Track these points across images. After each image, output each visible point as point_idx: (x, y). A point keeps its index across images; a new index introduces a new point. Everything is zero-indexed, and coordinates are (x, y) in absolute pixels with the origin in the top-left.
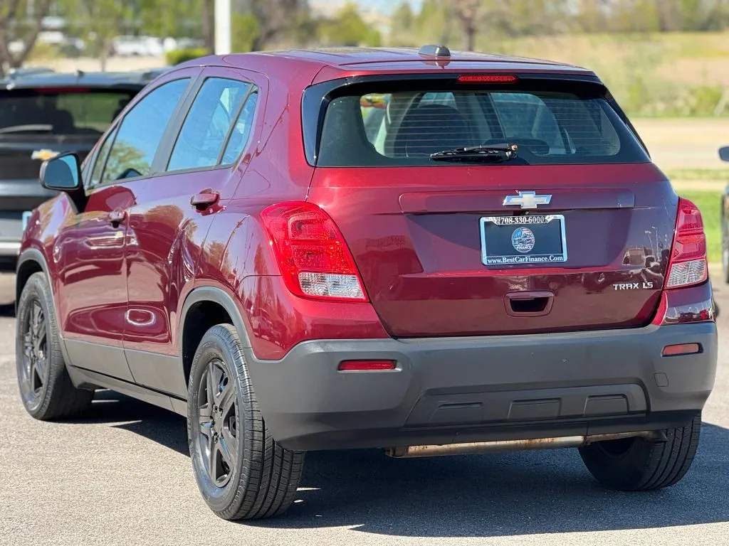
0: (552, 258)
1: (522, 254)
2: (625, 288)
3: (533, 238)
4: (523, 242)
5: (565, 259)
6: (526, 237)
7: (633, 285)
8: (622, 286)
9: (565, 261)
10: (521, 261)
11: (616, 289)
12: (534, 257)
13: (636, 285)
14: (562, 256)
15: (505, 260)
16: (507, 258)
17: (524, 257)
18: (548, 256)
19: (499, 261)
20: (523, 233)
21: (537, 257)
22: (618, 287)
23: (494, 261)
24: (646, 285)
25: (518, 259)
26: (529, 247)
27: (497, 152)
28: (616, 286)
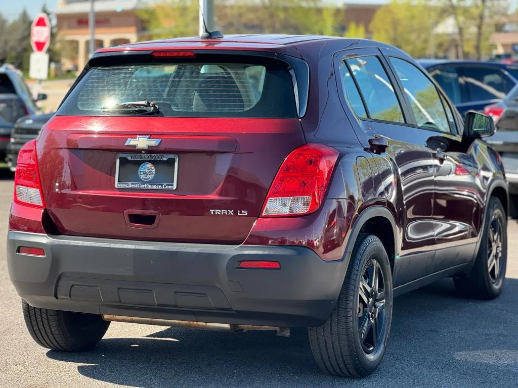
0: (165, 186)
1: (143, 182)
2: (221, 213)
3: (154, 171)
4: (146, 173)
5: (175, 188)
6: (149, 170)
7: (228, 212)
8: (218, 212)
9: (174, 189)
10: (142, 186)
11: (212, 213)
12: (151, 185)
13: (231, 212)
14: (173, 185)
15: (130, 185)
16: (132, 184)
17: (144, 184)
18: (162, 185)
19: (126, 186)
20: (148, 166)
21: (154, 185)
22: (214, 212)
23: (122, 186)
24: (241, 213)
25: (139, 185)
26: (150, 177)
27: (143, 107)
28: (212, 211)
